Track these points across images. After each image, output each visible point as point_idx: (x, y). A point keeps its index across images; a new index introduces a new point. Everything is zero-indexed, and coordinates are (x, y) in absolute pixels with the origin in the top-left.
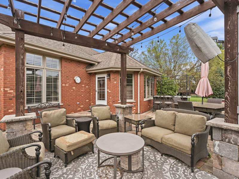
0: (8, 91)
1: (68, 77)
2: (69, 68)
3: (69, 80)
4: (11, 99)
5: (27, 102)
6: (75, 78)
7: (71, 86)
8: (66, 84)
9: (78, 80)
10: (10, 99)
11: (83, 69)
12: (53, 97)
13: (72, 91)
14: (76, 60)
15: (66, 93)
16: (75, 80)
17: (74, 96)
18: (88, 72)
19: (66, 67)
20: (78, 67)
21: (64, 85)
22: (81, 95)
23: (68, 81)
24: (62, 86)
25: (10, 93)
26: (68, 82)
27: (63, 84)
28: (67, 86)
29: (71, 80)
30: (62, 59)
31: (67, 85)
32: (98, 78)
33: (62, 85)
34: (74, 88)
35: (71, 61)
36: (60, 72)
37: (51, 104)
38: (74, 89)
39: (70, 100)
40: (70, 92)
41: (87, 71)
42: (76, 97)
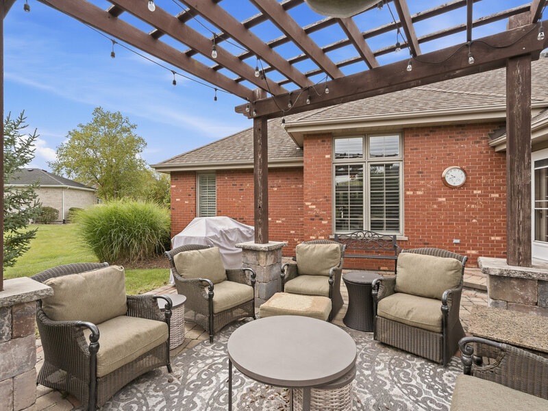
0: (310, 207)
1: (421, 173)
2: (425, 148)
3: (424, 179)
4: (313, 219)
5: (336, 226)
6: (444, 174)
7: (432, 195)
8: (416, 190)
9: (455, 177)
10: (311, 219)
11: (478, 142)
12: (385, 219)
13: (435, 206)
14: (449, 124)
15: (418, 213)
16: (444, 179)
17: (443, 220)
18: (497, 149)
19: (416, 149)
20: (458, 140)
21: (412, 193)
22: (469, 221)
23: (423, 182)
24: (406, 197)
25: (312, 210)
26: (423, 186)
27: (408, 190)
28: (418, 196)
29: (432, 179)
30: (406, 132)
31: (419, 193)
32: (538, 163)
33: (405, 193)
34: (444, 199)
35: (431, 131)
36: (401, 163)
37: (376, 234)
38: (440, 202)
39: (430, 230)
40: (427, 210)
41: (494, 147)
42: (449, 224)
